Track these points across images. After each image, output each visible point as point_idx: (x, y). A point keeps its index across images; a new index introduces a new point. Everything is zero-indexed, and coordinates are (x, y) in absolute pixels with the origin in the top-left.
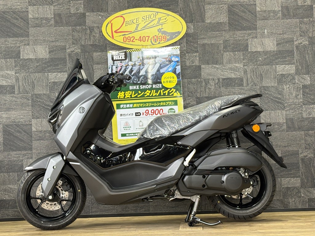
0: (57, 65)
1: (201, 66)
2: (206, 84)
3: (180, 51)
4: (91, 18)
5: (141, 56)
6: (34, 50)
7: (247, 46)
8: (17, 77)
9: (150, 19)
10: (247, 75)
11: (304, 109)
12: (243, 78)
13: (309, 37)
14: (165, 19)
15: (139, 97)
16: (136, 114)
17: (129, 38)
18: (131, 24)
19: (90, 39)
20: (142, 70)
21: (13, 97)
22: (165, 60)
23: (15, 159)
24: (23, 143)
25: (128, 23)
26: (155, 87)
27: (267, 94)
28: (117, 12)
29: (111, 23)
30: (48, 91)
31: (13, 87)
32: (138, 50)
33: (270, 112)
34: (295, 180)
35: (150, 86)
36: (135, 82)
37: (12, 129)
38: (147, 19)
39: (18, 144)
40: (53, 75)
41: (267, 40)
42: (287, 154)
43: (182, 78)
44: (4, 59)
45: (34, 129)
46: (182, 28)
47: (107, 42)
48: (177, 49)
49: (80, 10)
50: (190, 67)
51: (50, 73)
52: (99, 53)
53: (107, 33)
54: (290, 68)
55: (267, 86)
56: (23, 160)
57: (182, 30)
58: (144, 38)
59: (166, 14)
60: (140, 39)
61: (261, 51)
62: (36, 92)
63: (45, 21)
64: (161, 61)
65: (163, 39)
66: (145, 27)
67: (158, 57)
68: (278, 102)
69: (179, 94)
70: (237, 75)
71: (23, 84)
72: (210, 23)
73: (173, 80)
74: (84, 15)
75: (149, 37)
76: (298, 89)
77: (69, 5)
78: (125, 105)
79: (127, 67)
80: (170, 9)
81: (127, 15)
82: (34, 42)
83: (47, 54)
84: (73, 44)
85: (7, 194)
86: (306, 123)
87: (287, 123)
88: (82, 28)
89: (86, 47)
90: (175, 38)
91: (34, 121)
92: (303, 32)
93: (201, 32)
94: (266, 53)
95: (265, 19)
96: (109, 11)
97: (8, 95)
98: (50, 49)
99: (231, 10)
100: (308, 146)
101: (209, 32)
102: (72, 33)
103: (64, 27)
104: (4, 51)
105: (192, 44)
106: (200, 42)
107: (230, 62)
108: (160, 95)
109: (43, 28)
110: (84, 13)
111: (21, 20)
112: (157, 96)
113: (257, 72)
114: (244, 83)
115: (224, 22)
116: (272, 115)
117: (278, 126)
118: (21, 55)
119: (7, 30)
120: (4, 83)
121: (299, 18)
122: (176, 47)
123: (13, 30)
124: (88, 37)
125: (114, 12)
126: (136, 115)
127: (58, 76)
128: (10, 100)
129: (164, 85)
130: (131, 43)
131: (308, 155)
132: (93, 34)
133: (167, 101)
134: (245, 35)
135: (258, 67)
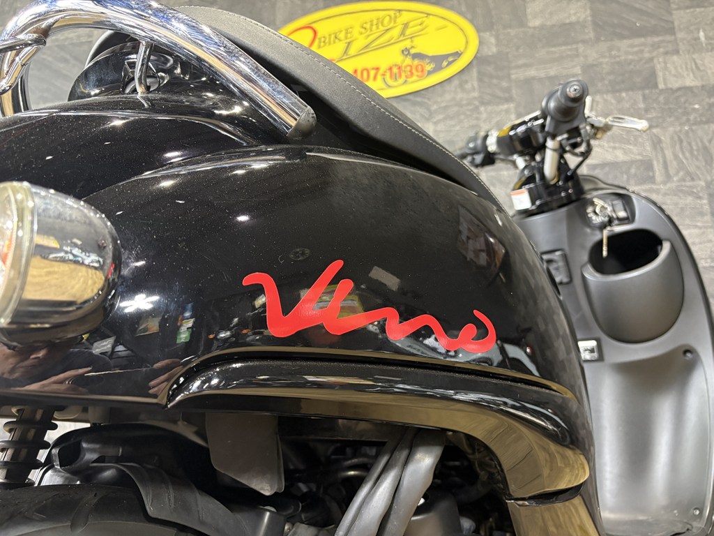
7: (653, 74)
10: (662, 151)
12: (651, 160)
14: (421, 25)
18: (332, 42)
25: (324, 42)
38: (374, 27)
41: (708, 56)
58: (365, 73)
59: (421, 12)
61: (697, 87)
65: (415, 73)
66: (367, 48)
70: (633, 153)
72: (542, 27)
75: (377, 69)
81: (322, 22)
93: (517, 51)
94: (710, 89)
101: (539, 49)
105: (495, 81)
106: (517, 75)
113: (693, 143)
114: (657, 173)
115: (579, 22)
134: (642, 48)
135: (694, 127)
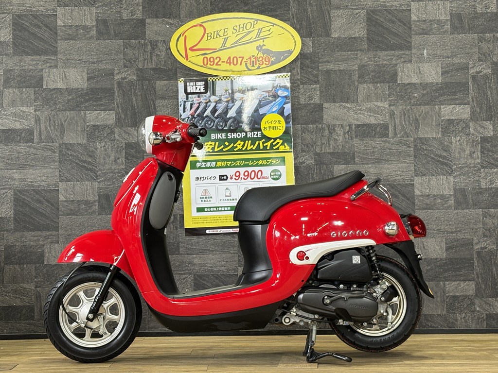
0: (100, 99)
1: (323, 104)
2: (331, 133)
3: (291, 80)
4: (154, 27)
5: (229, 87)
6: (65, 75)
7: (396, 74)
8: (38, 116)
9: (246, 31)
10: (395, 120)
11: (483, 175)
12: (388, 124)
13: (493, 63)
14: (269, 30)
15: (225, 152)
16: (220, 178)
17: (212, 60)
18: (215, 37)
19: (151, 59)
20: (230, 109)
21: (30, 147)
22: (267, 94)
23: (32, 243)
24: (44, 219)
25: (210, 36)
26: (251, 137)
27: (426, 150)
28: (194, 18)
29: (184, 36)
30: (85, 138)
31: (31, 132)
32: (225, 78)
33: (429, 179)
34: (468, 285)
35: (243, 134)
36: (220, 128)
37: (28, 197)
38: (241, 30)
39: (37, 219)
40: (93, 115)
41: (426, 65)
42: (454, 245)
43: (292, 123)
44: (19, 88)
45: (61, 198)
46: (295, 44)
47: (178, 65)
48: (285, 77)
49: (137, 14)
50: (305, 106)
51: (88, 111)
52: (166, 82)
53: (178, 51)
54: (462, 111)
55: (425, 138)
56: (43, 245)
57: (295, 48)
58: (235, 59)
59: (270, 22)
60: (229, 61)
61: (418, 84)
62: (67, 140)
63: (83, 30)
64: (260, 96)
65: (265, 62)
66: (237, 43)
67: (257, 89)
68: (442, 163)
69: (289, 147)
70: (379, 119)
71: (46, 128)
72: (339, 38)
73: (279, 125)
74: (142, 23)
75: (243, 58)
76: (474, 143)
77: (120, 7)
78: (204, 163)
79: (208, 104)
80: (277, 15)
81: (209, 23)
82: (64, 63)
83: (84, 81)
84: (125, 66)
85: (19, 298)
86: (485, 196)
87: (455, 197)
88: (139, 42)
89: (144, 72)
90: (283, 60)
91: (62, 186)
92: (484, 55)
93: (323, 52)
94: (424, 86)
95: (424, 32)
96: (181, 17)
97: (24, 145)
98: (89, 74)
99: (372, 19)
100: (488, 233)
101: (336, 53)
102: (124, 49)
103: (112, 41)
104: (18, 76)
105: (310, 70)
106: (323, 67)
107: (368, 99)
108: (258, 148)
109: (79, 41)
110: (143, 19)
111: (45, 29)
112: (254, 150)
113: (411, 116)
114: (390, 132)
115: (360, 37)
116: (432, 182)
117: (441, 200)
118: (45, 83)
119: (23, 44)
120: (18, 126)
121: (478, 33)
122: (285, 74)
123: (32, 43)
124: (147, 56)
125: (190, 18)
126: (220, 180)
127: (100, 117)
128: (25, 152)
129: (265, 133)
130: (215, 67)
131: (488, 246)
132: (156, 52)
133: (269, 158)
134: (392, 57)
135: (412, 107)
